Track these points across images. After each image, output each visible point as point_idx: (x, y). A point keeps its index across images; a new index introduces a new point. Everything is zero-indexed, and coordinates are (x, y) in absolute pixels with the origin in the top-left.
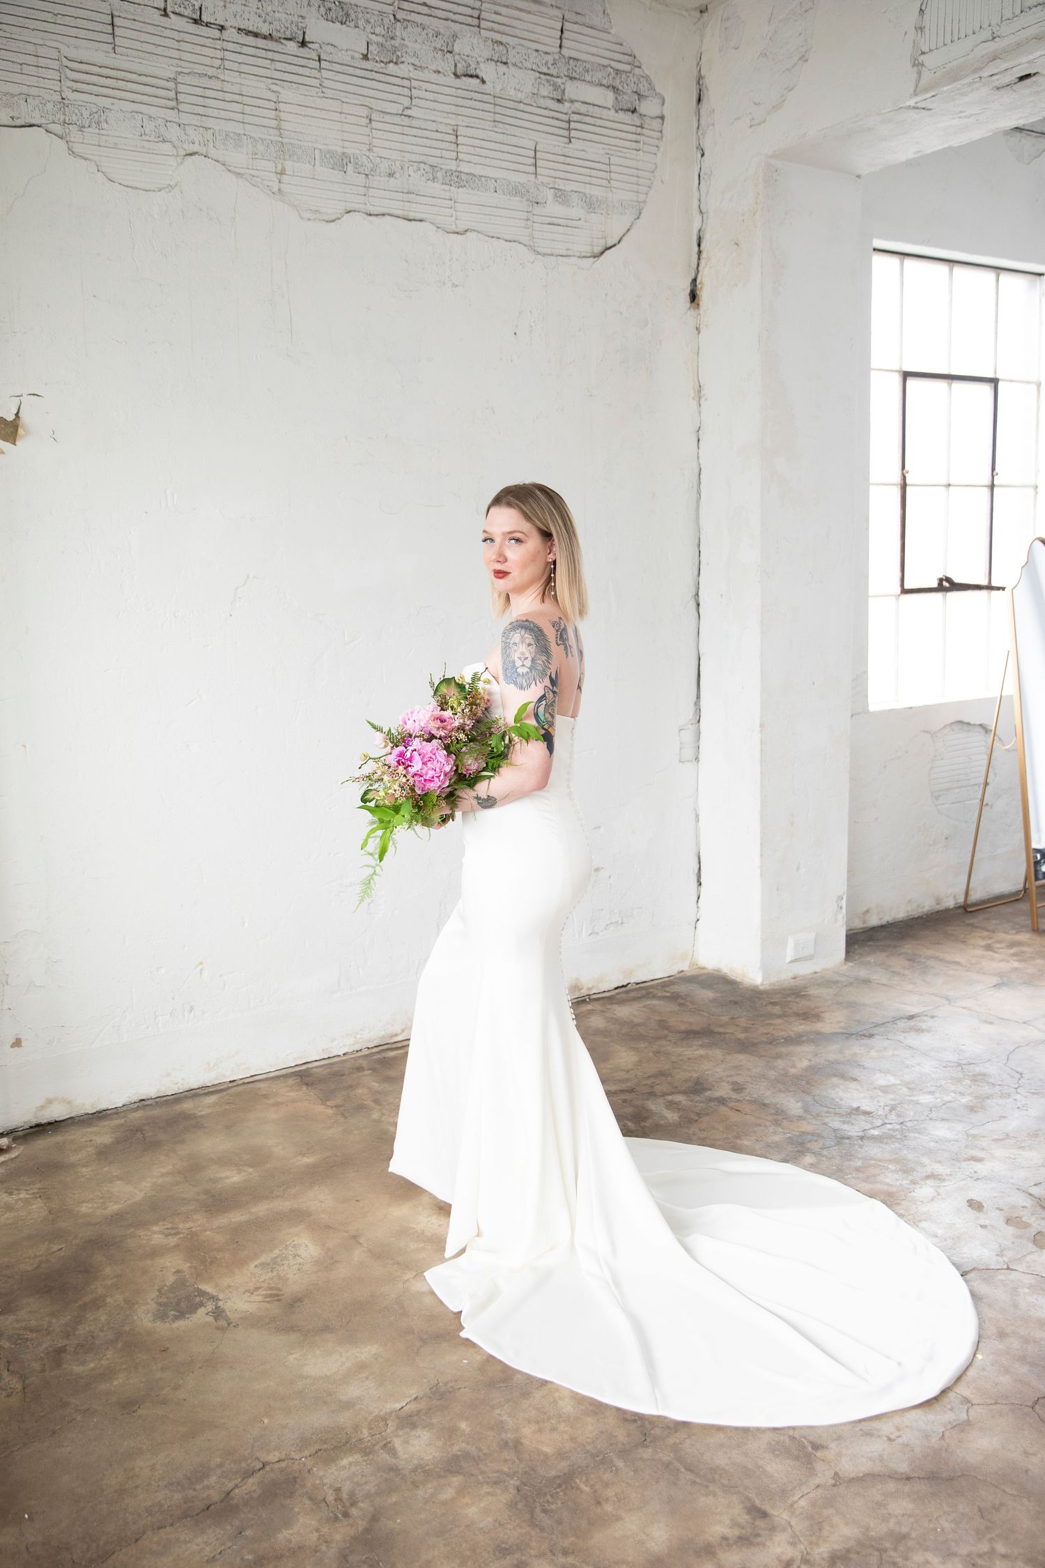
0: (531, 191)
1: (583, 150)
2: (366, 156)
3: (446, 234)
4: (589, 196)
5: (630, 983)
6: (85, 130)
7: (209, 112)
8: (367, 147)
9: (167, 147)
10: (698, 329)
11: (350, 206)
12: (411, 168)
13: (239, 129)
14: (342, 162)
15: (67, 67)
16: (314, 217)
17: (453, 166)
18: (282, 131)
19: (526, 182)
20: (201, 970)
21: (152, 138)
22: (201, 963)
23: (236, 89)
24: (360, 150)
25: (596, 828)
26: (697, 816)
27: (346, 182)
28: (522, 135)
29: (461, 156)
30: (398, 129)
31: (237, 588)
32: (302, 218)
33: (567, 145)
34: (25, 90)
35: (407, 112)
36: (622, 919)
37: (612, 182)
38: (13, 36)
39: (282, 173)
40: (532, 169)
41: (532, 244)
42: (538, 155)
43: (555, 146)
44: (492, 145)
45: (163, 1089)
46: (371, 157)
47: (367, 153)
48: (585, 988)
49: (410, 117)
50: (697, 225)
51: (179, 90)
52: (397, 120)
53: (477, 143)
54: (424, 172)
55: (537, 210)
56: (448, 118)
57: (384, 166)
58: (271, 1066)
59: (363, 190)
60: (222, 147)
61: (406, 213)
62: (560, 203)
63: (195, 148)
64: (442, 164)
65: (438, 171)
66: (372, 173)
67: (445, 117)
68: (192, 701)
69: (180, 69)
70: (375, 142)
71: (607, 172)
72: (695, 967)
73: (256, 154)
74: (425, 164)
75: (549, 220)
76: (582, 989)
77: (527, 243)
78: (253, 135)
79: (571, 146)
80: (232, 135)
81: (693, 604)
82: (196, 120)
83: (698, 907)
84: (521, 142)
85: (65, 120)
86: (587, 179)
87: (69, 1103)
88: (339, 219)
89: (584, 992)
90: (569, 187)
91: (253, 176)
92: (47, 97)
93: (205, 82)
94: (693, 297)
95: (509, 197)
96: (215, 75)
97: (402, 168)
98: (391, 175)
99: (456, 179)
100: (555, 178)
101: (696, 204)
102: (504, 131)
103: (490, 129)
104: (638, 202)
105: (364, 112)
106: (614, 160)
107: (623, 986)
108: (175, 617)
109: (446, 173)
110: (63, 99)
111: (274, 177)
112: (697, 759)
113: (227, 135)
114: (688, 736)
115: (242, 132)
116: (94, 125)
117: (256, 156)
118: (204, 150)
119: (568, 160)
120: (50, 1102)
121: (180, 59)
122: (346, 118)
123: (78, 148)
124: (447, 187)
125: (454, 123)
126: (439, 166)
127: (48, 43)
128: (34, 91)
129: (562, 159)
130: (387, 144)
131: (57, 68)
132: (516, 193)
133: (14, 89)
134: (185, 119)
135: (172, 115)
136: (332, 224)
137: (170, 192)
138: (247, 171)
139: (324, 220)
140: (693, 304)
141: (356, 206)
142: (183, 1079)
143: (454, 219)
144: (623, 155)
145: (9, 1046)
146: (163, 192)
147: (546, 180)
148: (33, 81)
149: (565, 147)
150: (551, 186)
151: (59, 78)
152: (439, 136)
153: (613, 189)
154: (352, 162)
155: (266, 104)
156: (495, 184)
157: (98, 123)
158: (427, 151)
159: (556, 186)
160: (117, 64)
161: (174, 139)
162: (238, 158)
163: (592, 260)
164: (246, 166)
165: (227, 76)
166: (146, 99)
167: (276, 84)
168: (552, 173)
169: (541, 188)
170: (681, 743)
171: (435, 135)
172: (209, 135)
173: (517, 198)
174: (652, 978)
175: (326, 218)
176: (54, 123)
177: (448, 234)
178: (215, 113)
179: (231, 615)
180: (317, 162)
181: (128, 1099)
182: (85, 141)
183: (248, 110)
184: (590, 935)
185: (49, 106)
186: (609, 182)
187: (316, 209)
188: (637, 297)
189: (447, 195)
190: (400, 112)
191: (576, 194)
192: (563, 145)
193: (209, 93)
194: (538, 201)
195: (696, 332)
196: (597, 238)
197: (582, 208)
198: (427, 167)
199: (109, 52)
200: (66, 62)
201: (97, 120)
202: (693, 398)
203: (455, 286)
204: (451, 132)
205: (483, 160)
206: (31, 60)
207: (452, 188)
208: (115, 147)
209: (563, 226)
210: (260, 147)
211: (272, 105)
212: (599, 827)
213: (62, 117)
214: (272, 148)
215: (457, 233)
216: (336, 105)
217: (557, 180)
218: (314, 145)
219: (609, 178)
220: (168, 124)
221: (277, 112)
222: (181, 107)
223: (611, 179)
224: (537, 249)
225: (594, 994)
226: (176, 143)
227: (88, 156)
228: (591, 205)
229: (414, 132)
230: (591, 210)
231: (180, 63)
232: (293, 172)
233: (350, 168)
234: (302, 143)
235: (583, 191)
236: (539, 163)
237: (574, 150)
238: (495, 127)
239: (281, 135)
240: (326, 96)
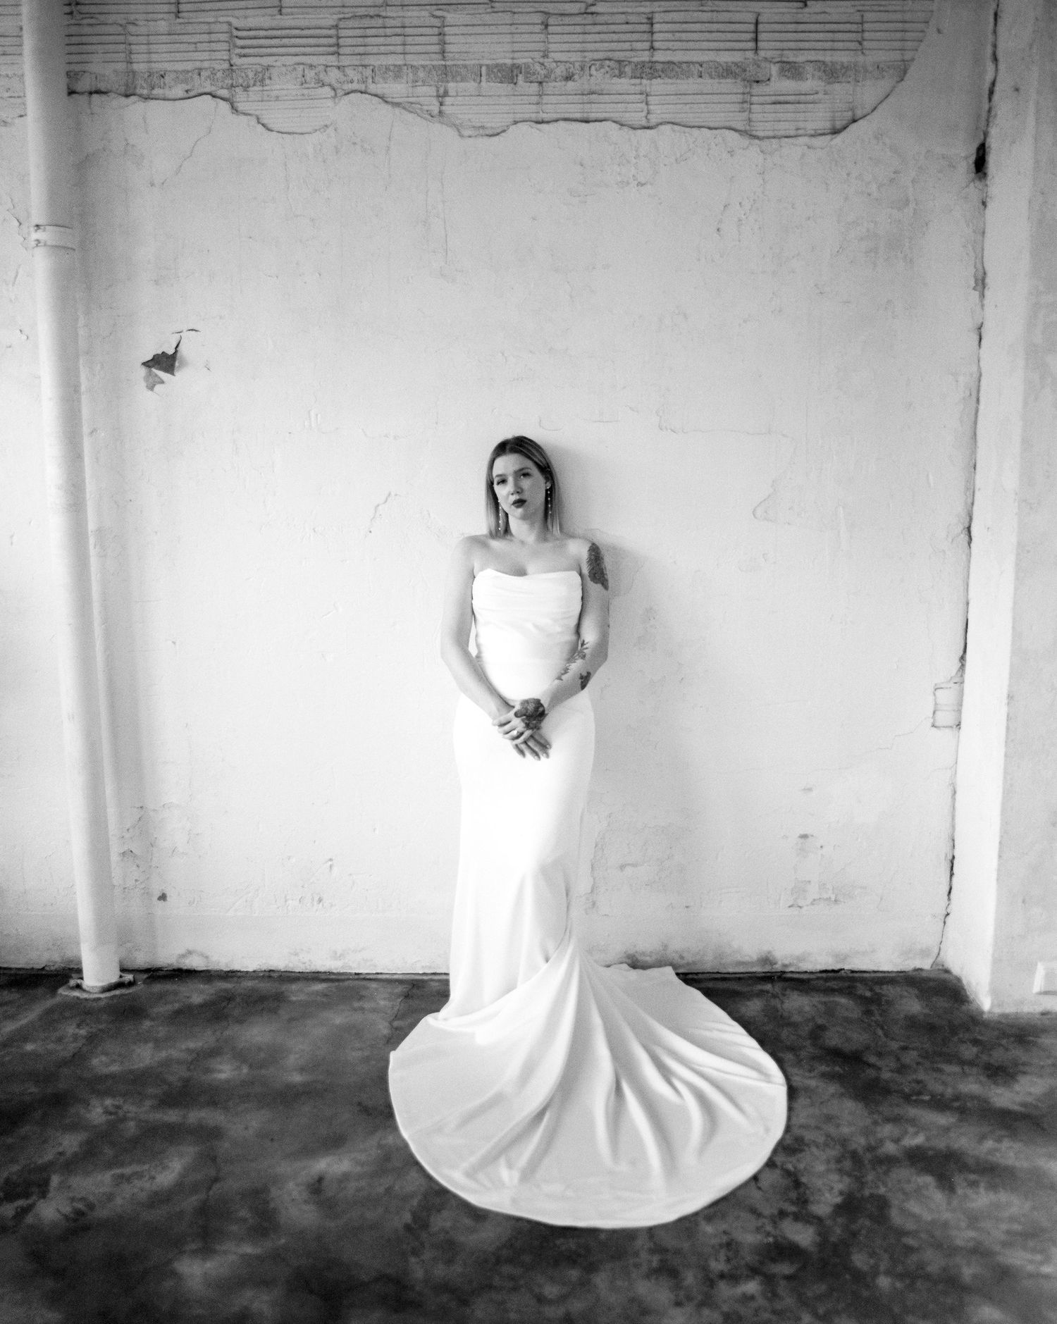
0: (748, 69)
1: (824, 12)
2: (540, 63)
3: (631, 132)
4: (830, 64)
5: (844, 969)
6: (250, 88)
7: (369, 49)
8: (541, 54)
9: (327, 91)
10: (984, 204)
11: (518, 117)
12: (593, 68)
13: (399, 60)
14: (510, 74)
15: (237, 37)
16: (478, 133)
17: (645, 57)
18: (446, 55)
19: (743, 60)
20: (331, 866)
21: (313, 85)
22: (331, 860)
23: (397, 22)
24: (532, 59)
25: (804, 789)
26: (955, 792)
27: (515, 93)
28: (738, 9)
29: (656, 45)
30: (578, 29)
31: (378, 505)
32: (461, 136)
33: (800, 10)
34: (198, 64)
35: (593, 9)
36: (836, 895)
37: (865, 43)
38: (190, 21)
39: (446, 94)
40: (751, 45)
41: (748, 128)
42: (761, 27)
43: (783, 13)
44: (698, 27)
45: (291, 965)
46: (546, 64)
47: (541, 60)
48: (780, 963)
49: (592, 13)
50: (989, 77)
51: (340, 35)
52: (578, 19)
53: (676, 27)
54: (607, 69)
55: (757, 89)
56: (641, 6)
57: (560, 71)
58: (399, 968)
59: (535, 99)
60: (381, 80)
61: (585, 115)
62: (788, 78)
63: (355, 86)
64: (631, 57)
65: (626, 65)
66: (547, 79)
67: (636, 7)
68: (329, 613)
69: (342, 16)
70: (552, 47)
71: (858, 32)
72: (941, 967)
73: (416, 82)
74: (610, 60)
75: (773, 98)
76: (775, 964)
77: (743, 128)
78: (415, 63)
79: (806, 10)
80: (392, 68)
81: (964, 537)
82: (356, 60)
83: (949, 899)
84: (737, 17)
85: (232, 84)
86: (828, 45)
87: (207, 957)
88: (504, 131)
89: (778, 967)
90: (801, 58)
91: (412, 103)
92: (217, 67)
93: (367, 22)
94: (980, 164)
95: (717, 81)
96: (377, 13)
97: (582, 69)
98: (569, 78)
99: (649, 70)
100: (783, 50)
101: (989, 50)
102: (713, 9)
103: (697, 9)
104: (903, 61)
105: (537, 18)
106: (868, 16)
107: (833, 971)
108: (315, 531)
109: (636, 66)
110: (231, 65)
111: (435, 102)
112: (959, 725)
113: (386, 69)
114: (946, 697)
115: (400, 63)
116: (258, 83)
117: (417, 84)
118: (362, 87)
119: (801, 27)
120: (190, 953)
121: (343, 6)
122: (517, 28)
123: (241, 107)
124: (638, 81)
125: (647, 10)
126: (629, 59)
127: (221, 19)
128: (206, 64)
129: (792, 27)
130: (565, 47)
131: (227, 39)
132: (728, 74)
133: (189, 66)
134: (345, 61)
135: (332, 60)
136: (496, 138)
137: (325, 132)
138: (407, 99)
139: (487, 135)
140: (980, 174)
141: (527, 116)
142: (310, 960)
143: (644, 114)
144: (882, 8)
145: (156, 898)
146: (318, 132)
147: (769, 54)
148: (205, 55)
149: (797, 13)
150: (779, 59)
151: (228, 48)
152: (629, 27)
153: (864, 51)
154: (523, 71)
155: (428, 31)
156: (700, 69)
157: (262, 80)
158: (614, 46)
159: (785, 59)
160: (283, 24)
161: (334, 82)
162: (396, 89)
163: (829, 137)
164: (406, 95)
165: (390, 12)
166: (308, 50)
167: (440, 10)
168: (778, 45)
169: (763, 64)
170: (936, 704)
171: (625, 27)
172: (368, 72)
173: (729, 80)
174: (876, 969)
175: (490, 132)
176: (222, 88)
177: (634, 131)
178: (375, 50)
179: (370, 532)
180: (484, 78)
181: (258, 967)
182: (250, 99)
183: (409, 39)
184: (790, 907)
185: (219, 75)
186: (860, 43)
187: (479, 125)
188: (895, 173)
189: (638, 89)
190: (583, 11)
191: (811, 65)
192: (795, 11)
193: (369, 32)
194: (757, 79)
195: (982, 207)
196: (841, 111)
197: (820, 78)
198: (612, 64)
199: (275, 15)
200: (236, 33)
201: (263, 76)
202: (974, 289)
203: (640, 184)
204: (645, 21)
205: (685, 45)
206: (206, 37)
207: (644, 81)
208: (277, 98)
209: (793, 103)
210: (421, 74)
211: (436, 31)
212: (810, 790)
213: (230, 82)
214: (434, 73)
215: (648, 128)
216: (507, 18)
217: (785, 52)
218: (481, 62)
219: (860, 39)
220: (329, 69)
221: (441, 37)
222: (342, 51)
223: (864, 40)
224: (754, 133)
225: (792, 972)
226: (336, 85)
227: (250, 112)
228: (832, 73)
229: (598, 28)
230: (832, 79)
231: (341, 9)
232: (457, 93)
233: (521, 78)
234: (467, 62)
235: (821, 58)
236: (762, 36)
237: (810, 14)
238: (702, 6)
239: (444, 58)
240: (495, 10)
